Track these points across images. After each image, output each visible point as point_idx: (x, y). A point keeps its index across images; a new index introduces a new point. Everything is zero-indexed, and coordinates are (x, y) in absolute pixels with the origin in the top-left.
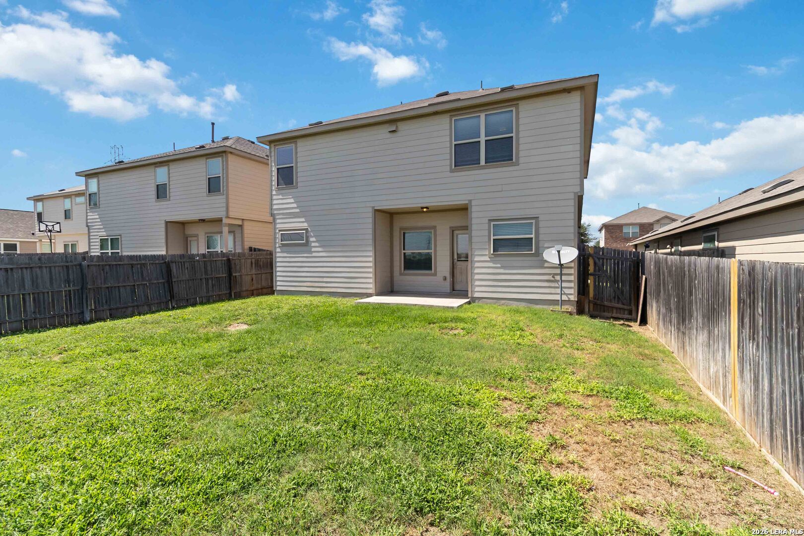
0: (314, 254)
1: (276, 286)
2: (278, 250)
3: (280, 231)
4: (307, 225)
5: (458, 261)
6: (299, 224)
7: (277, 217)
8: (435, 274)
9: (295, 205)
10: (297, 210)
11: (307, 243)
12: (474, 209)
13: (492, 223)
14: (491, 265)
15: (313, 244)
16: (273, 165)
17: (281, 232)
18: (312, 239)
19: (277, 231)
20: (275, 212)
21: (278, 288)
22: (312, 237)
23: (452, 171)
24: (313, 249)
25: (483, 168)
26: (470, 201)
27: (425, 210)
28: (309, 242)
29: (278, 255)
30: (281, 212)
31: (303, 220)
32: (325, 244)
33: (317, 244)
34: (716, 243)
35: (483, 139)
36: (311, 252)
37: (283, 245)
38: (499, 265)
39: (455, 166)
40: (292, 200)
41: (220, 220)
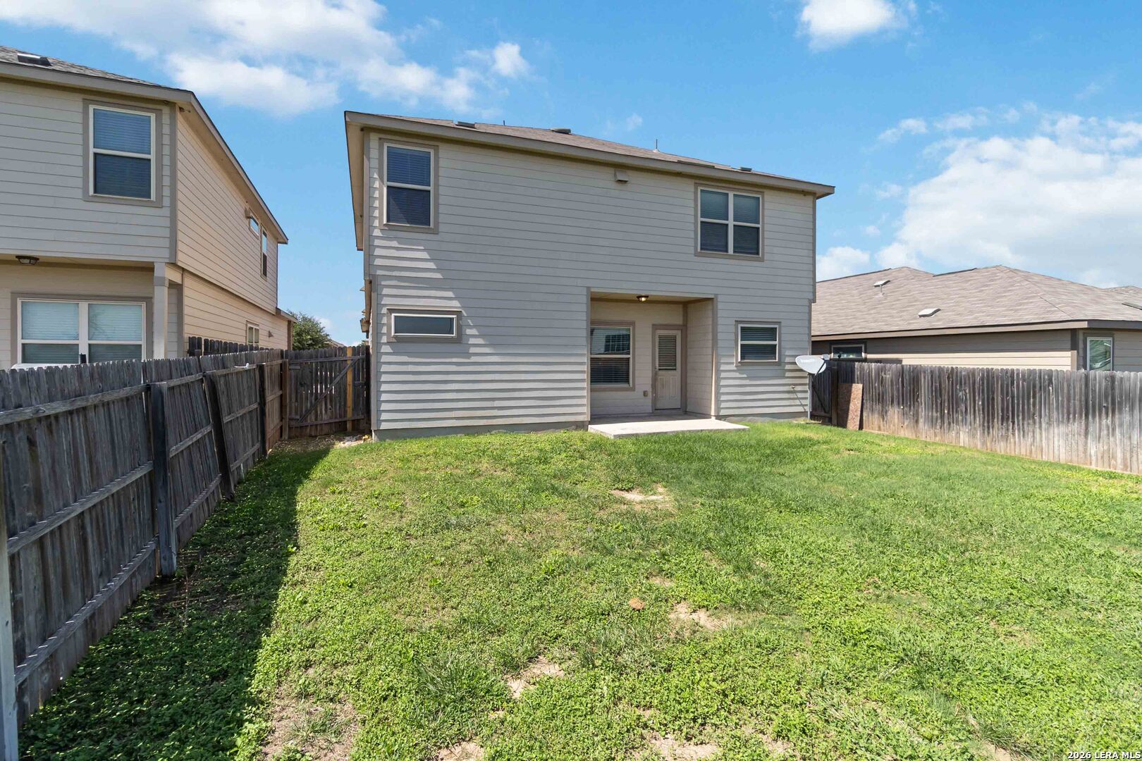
0: (474, 359)
1: (379, 421)
2: (386, 349)
3: (391, 311)
4: (459, 305)
5: (660, 369)
6: (442, 301)
7: (383, 283)
8: (633, 389)
9: (431, 265)
10: (438, 276)
11: (459, 340)
12: (720, 306)
13: (740, 326)
14: (737, 375)
15: (472, 341)
16: (376, 176)
17: (393, 315)
18: (469, 332)
19: (384, 311)
20: (379, 272)
21: (384, 426)
22: (470, 327)
23: (696, 254)
24: (472, 350)
25: (731, 257)
26: (716, 295)
27: (643, 299)
28: (464, 337)
29: (384, 359)
30: (395, 273)
31: (450, 294)
32: (497, 340)
33: (480, 341)
34: (863, 354)
35: (731, 223)
36: (469, 355)
37: (399, 340)
38: (745, 376)
39: (701, 249)
40: (425, 255)
41: (148, 269)
